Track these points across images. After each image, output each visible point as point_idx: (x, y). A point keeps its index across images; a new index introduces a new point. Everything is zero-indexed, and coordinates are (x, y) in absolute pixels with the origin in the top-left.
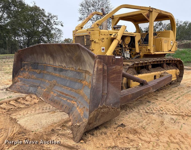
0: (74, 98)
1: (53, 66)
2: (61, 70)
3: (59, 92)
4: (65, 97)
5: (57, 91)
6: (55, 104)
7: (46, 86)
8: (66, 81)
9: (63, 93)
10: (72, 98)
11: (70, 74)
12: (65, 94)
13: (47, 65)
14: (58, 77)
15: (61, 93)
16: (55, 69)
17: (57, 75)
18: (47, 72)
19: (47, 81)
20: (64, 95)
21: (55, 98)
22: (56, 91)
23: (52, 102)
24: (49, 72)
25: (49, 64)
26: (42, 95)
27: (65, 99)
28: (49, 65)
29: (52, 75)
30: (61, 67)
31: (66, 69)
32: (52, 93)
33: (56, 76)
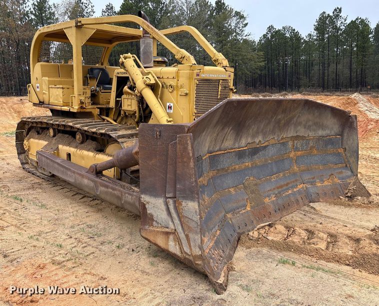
0: (296, 180)
1: (232, 150)
2: (255, 151)
3: (274, 189)
4: (288, 189)
5: (271, 190)
6: (287, 209)
7: (243, 200)
8: (270, 166)
9: (281, 187)
10: (295, 184)
11: (272, 151)
12: (284, 185)
13: (214, 154)
14: (252, 167)
15: (278, 188)
16: (241, 155)
17: (247, 164)
18: (218, 170)
19: (232, 190)
20: (284, 188)
21: (280, 201)
22: (271, 192)
23: (282, 210)
24: (223, 169)
25: (220, 150)
26: (255, 222)
27: (290, 192)
28: (223, 152)
29: (234, 171)
30: (254, 146)
31: (262, 145)
32: (267, 200)
33: (247, 168)
